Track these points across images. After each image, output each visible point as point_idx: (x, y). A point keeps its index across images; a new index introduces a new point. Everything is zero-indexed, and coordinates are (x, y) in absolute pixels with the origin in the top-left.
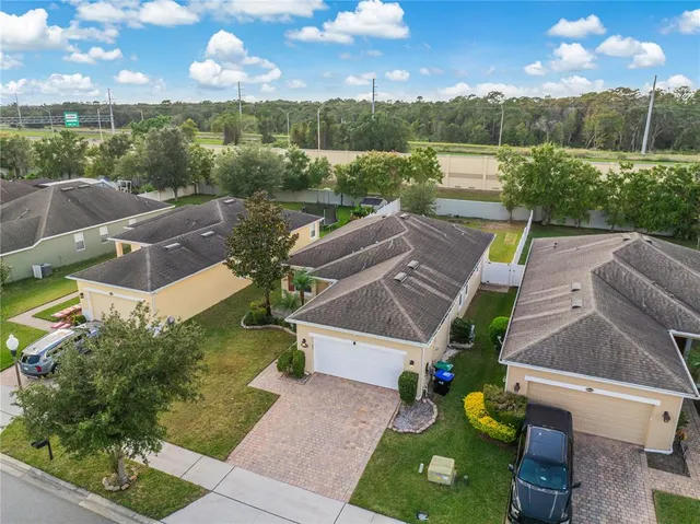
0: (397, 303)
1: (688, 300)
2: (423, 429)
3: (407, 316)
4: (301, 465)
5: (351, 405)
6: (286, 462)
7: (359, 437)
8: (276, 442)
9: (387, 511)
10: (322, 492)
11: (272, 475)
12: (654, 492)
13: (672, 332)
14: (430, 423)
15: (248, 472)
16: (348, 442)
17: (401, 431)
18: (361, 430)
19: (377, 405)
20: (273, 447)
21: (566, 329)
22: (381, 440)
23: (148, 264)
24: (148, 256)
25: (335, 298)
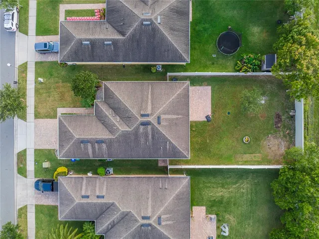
0: (69, 146)
6: (39, 132)
7: (51, 144)
8: (43, 127)
10: (35, 143)
11: (35, 131)
16: (49, 142)
17: (55, 152)
20: (41, 127)
23: (69, 48)
24: (72, 44)
25: (67, 126)
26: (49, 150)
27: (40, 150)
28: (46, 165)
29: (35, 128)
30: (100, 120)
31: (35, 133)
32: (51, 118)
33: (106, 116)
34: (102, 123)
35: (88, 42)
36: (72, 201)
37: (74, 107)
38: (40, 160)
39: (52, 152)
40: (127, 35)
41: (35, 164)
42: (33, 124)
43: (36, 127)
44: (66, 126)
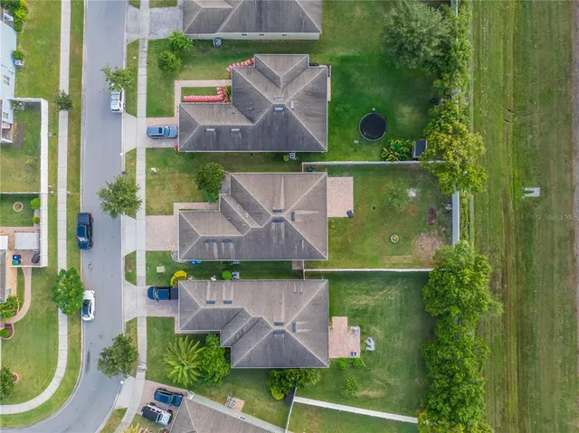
2: (174, 260)
10: (146, 243)
12: (174, 318)
16: (163, 243)
17: (171, 255)
20: (154, 225)
23: (191, 136)
24: (195, 131)
25: (189, 223)
26: (164, 253)
27: (152, 252)
31: (147, 232)
32: (166, 215)
33: (233, 212)
34: (229, 220)
35: (213, 130)
36: (196, 307)
37: (194, 201)
38: (152, 264)
39: (168, 254)
40: (257, 122)
41: (146, 269)
42: (144, 222)
43: (147, 224)
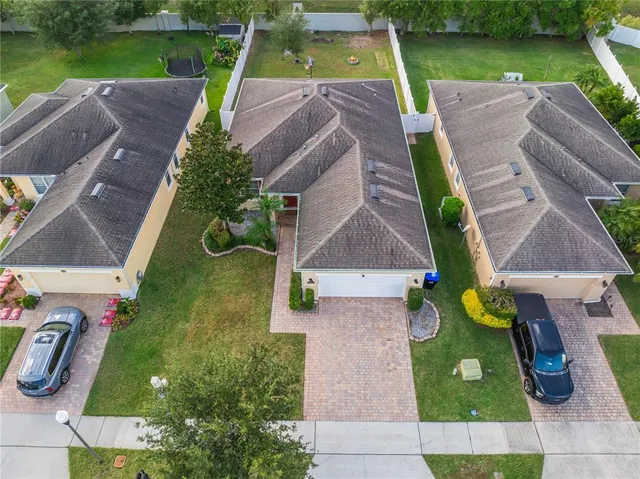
0: (391, 229)
1: (589, 160)
2: (436, 332)
3: (405, 243)
4: (366, 401)
5: (370, 324)
6: (352, 401)
7: (393, 356)
8: (333, 385)
9: (451, 418)
10: (395, 419)
11: (349, 418)
12: (599, 337)
13: (587, 198)
14: (438, 323)
15: (329, 423)
16: (388, 364)
17: (422, 340)
18: (391, 348)
19: (390, 319)
20: (333, 392)
21: (534, 229)
22: (412, 354)
23: (93, 228)
24: (85, 217)
25: (330, 235)
26: (417, 362)
27: (420, 398)
28: (470, 369)
29: (339, 419)
30: (314, 179)
31: (358, 416)
32: (303, 354)
33: (304, 162)
34: (322, 172)
35: (99, 186)
37: (272, 285)
38: (459, 399)
40: (116, 122)
41: (479, 419)
42: (324, 426)
43: (330, 416)
44: (330, 240)
